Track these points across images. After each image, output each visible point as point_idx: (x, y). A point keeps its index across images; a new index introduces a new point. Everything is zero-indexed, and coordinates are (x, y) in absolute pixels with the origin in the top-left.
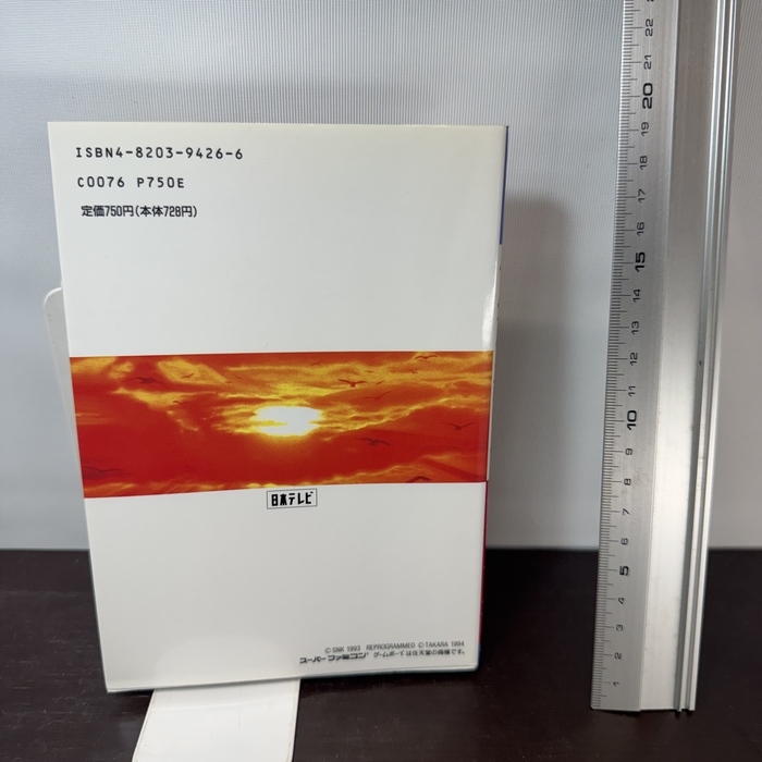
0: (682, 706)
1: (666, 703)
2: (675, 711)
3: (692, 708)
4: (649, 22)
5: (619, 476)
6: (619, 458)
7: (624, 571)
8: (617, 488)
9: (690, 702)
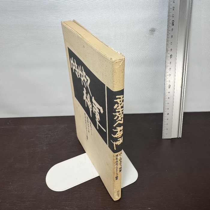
0: (179, 137)
1: (176, 137)
2: (178, 138)
3: (181, 137)
4: (174, 7)
5: (167, 97)
6: (167, 94)
7: (168, 114)
8: (167, 99)
9: (180, 136)
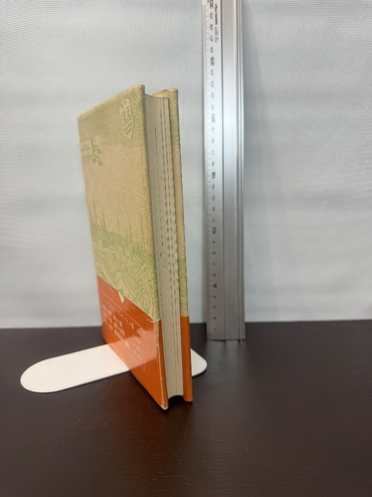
0: (241, 338)
3: (244, 338)
9: (243, 335)
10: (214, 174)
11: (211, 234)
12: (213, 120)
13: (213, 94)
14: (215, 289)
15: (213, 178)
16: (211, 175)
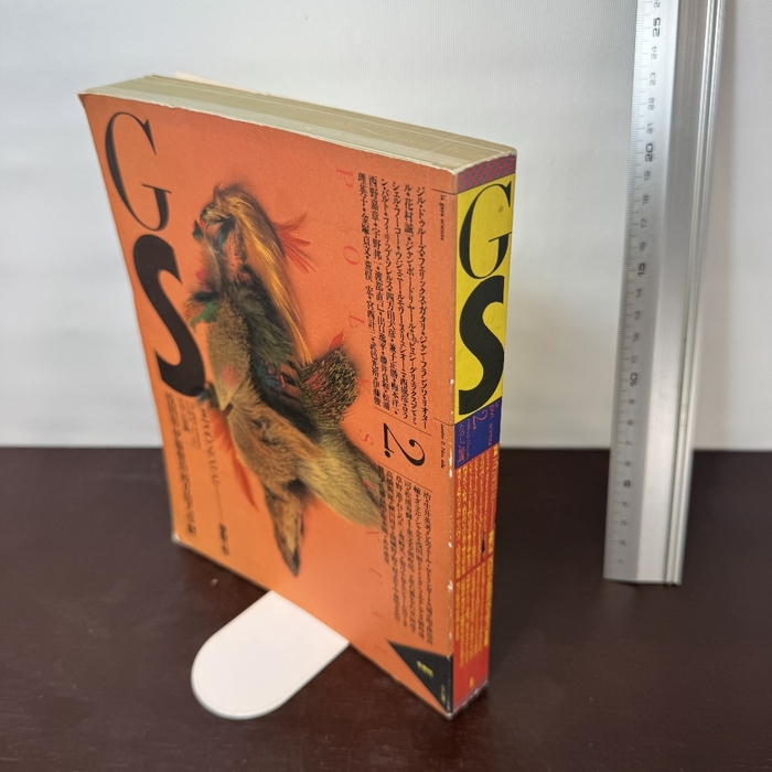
0: (669, 580)
2: (664, 584)
3: (677, 582)
5: (624, 418)
8: (624, 427)
9: (675, 576)
10: (642, 266)
11: (626, 385)
12: (650, 157)
13: (652, 100)
14: (626, 489)
15: (640, 274)
16: (636, 267)
